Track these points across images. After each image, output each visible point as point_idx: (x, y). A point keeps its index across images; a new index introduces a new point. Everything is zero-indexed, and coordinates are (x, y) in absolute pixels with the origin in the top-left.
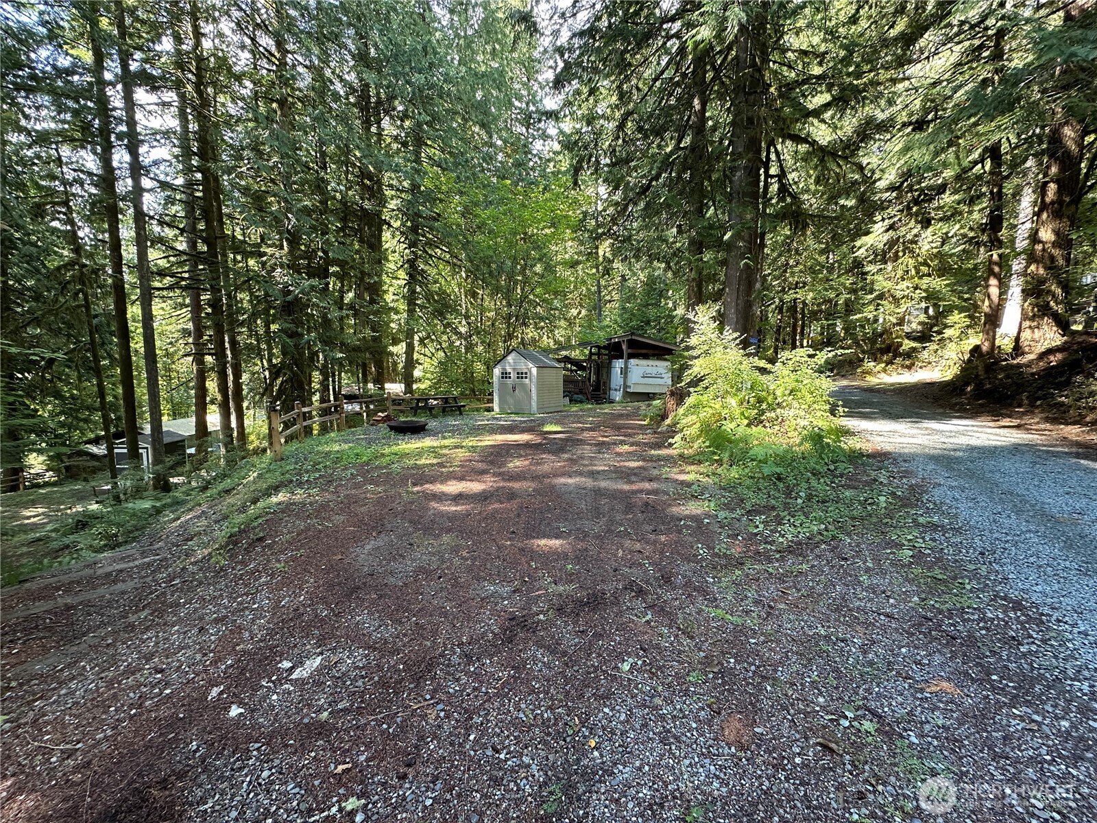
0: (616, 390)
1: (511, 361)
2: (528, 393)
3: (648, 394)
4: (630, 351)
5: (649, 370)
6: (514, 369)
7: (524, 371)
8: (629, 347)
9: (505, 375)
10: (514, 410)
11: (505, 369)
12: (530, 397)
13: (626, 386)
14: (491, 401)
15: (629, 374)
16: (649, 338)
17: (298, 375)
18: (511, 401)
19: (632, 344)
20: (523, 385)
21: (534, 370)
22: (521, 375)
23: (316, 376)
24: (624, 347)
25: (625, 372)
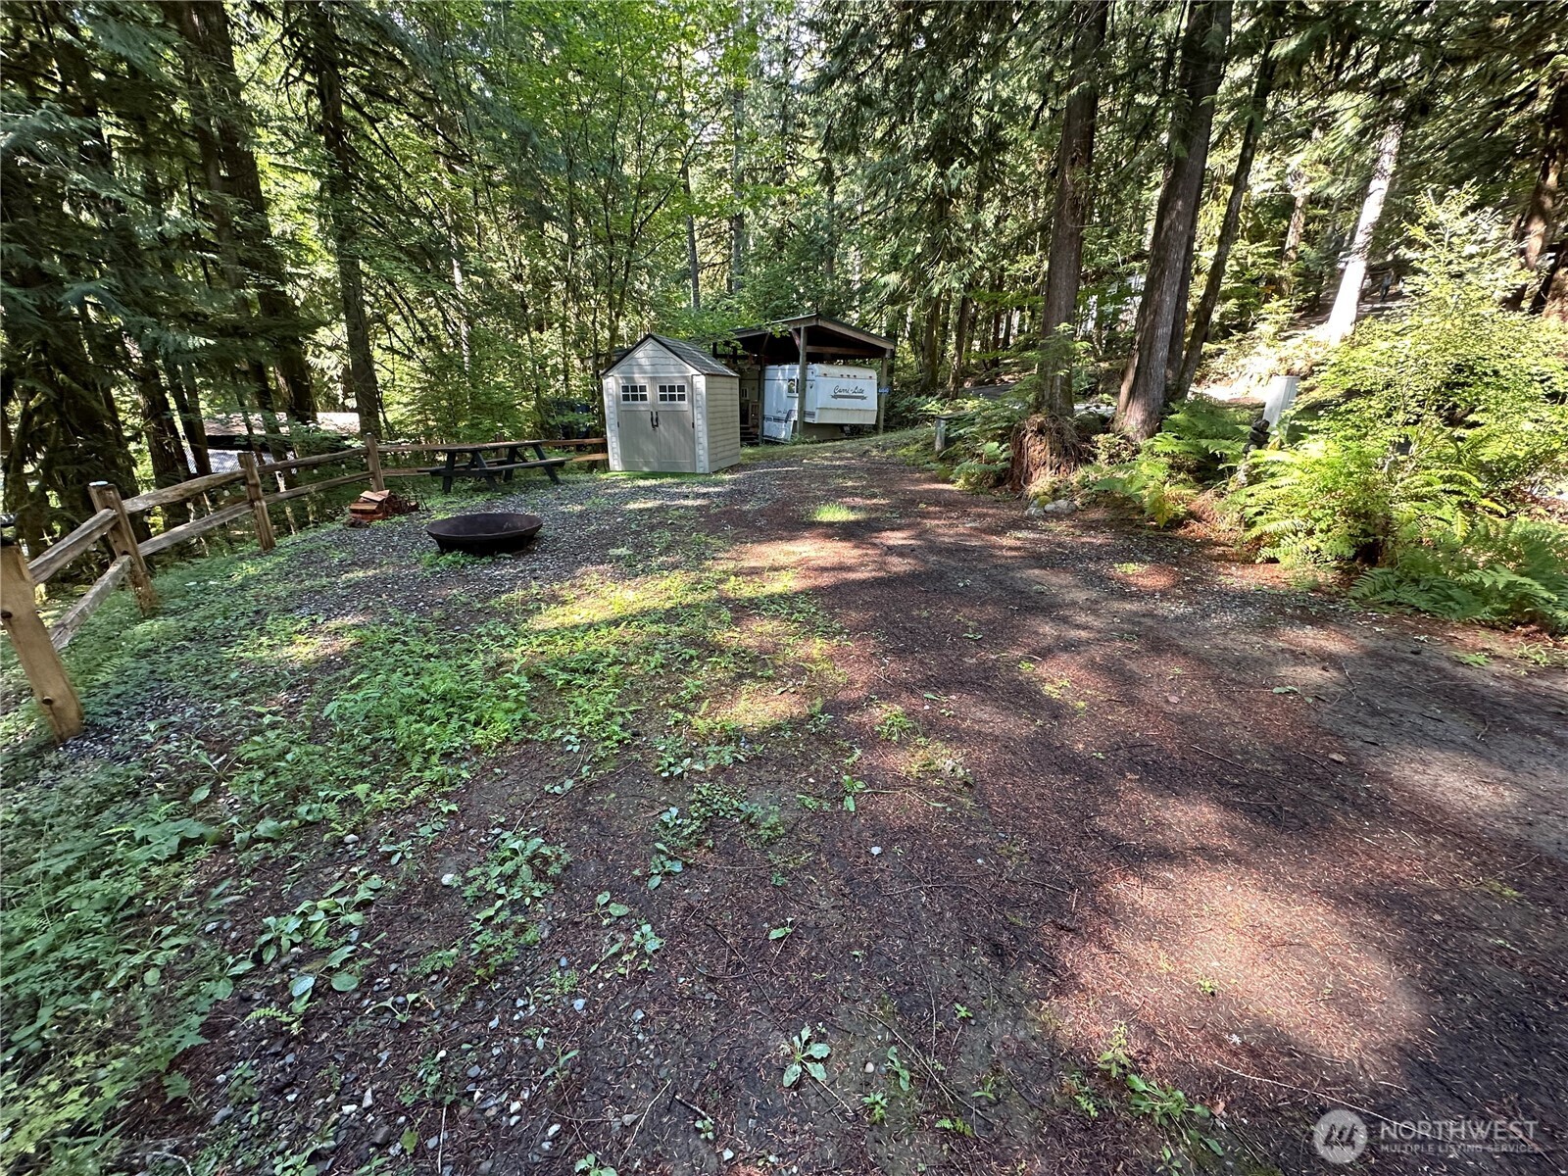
0: (778, 420)
1: (644, 361)
2: (688, 431)
3: (841, 426)
4: (810, 349)
5: (844, 384)
6: (653, 379)
7: (678, 383)
8: (809, 342)
9: (632, 392)
10: (656, 468)
11: (631, 379)
12: (692, 440)
13: (802, 412)
14: (603, 448)
15: (809, 392)
16: (848, 326)
17: (72, 393)
18: (649, 447)
19: (816, 336)
20: (677, 417)
21: (700, 382)
22: (671, 393)
23: (127, 399)
24: (800, 342)
25: (801, 387)
